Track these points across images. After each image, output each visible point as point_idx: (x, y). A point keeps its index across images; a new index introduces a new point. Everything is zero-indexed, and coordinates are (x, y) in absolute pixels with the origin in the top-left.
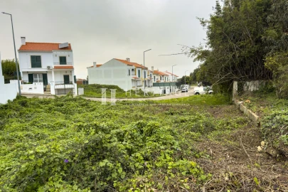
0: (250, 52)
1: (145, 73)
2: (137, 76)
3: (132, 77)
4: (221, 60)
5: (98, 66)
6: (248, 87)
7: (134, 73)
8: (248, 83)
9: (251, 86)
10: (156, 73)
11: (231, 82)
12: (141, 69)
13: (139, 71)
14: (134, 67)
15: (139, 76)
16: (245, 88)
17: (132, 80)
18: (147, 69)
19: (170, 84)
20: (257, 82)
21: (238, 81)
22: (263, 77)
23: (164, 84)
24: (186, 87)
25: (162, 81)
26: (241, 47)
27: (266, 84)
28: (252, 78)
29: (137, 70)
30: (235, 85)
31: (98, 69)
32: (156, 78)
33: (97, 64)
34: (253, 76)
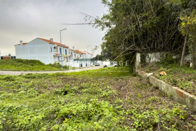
0: (152, 23)
1: (66, 50)
2: (59, 53)
3: (53, 53)
4: (124, 31)
5: (24, 44)
6: (150, 59)
7: (56, 50)
8: (150, 55)
9: (153, 58)
10: (77, 52)
11: (134, 54)
12: (62, 48)
13: (60, 49)
14: (56, 45)
15: (61, 53)
16: (147, 60)
17: (54, 56)
18: (68, 47)
19: (86, 60)
20: (158, 54)
21: (141, 53)
22: (163, 49)
23: (82, 60)
24: (99, 62)
25: (81, 58)
26: (144, 18)
27: (167, 55)
28: (153, 50)
29: (59, 48)
30: (138, 57)
31: (24, 46)
32: (76, 55)
33: (23, 42)
34: (154, 48)
